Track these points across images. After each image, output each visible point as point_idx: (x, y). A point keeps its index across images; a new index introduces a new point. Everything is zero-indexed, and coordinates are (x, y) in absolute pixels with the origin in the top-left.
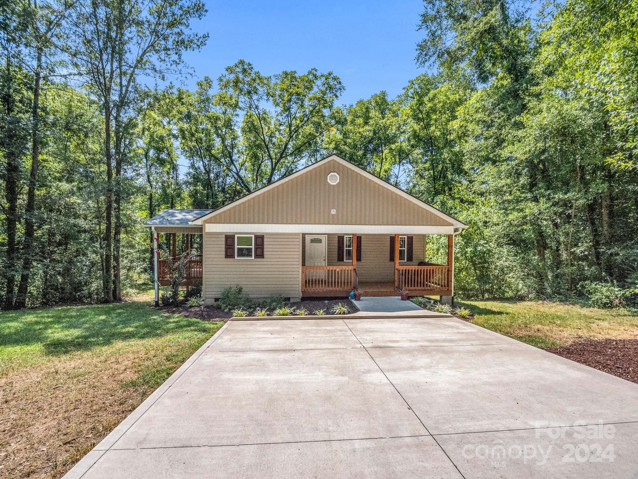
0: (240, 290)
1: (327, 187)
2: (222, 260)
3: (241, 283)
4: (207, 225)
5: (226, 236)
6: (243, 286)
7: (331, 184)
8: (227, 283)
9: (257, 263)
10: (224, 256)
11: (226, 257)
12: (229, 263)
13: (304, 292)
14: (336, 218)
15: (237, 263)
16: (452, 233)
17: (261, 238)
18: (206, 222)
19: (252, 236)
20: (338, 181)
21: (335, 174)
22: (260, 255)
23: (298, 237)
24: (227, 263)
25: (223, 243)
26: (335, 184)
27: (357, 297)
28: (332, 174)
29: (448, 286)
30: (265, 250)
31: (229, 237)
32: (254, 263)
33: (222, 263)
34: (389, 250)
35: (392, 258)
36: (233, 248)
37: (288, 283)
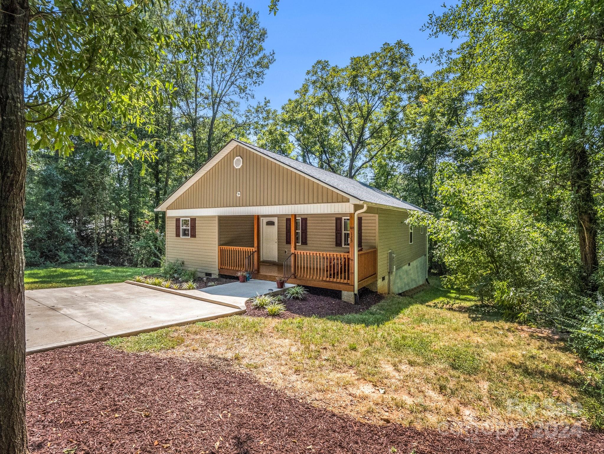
1: (235, 171)
2: (174, 238)
3: (184, 257)
4: (167, 211)
5: (176, 219)
6: (185, 260)
7: (237, 167)
8: (177, 257)
9: (192, 241)
10: (175, 235)
12: (178, 241)
13: (220, 269)
14: (241, 200)
15: (182, 241)
16: (352, 211)
17: (193, 220)
18: (167, 209)
19: (189, 219)
20: (241, 164)
21: (239, 157)
22: (193, 235)
23: (214, 219)
24: (176, 240)
25: (175, 225)
26: (239, 167)
27: (241, 278)
28: (237, 158)
29: (348, 279)
30: (196, 231)
31: (178, 220)
32: (190, 241)
33: (174, 240)
34: (335, 234)
35: (339, 242)
36: (180, 229)
37: (209, 260)
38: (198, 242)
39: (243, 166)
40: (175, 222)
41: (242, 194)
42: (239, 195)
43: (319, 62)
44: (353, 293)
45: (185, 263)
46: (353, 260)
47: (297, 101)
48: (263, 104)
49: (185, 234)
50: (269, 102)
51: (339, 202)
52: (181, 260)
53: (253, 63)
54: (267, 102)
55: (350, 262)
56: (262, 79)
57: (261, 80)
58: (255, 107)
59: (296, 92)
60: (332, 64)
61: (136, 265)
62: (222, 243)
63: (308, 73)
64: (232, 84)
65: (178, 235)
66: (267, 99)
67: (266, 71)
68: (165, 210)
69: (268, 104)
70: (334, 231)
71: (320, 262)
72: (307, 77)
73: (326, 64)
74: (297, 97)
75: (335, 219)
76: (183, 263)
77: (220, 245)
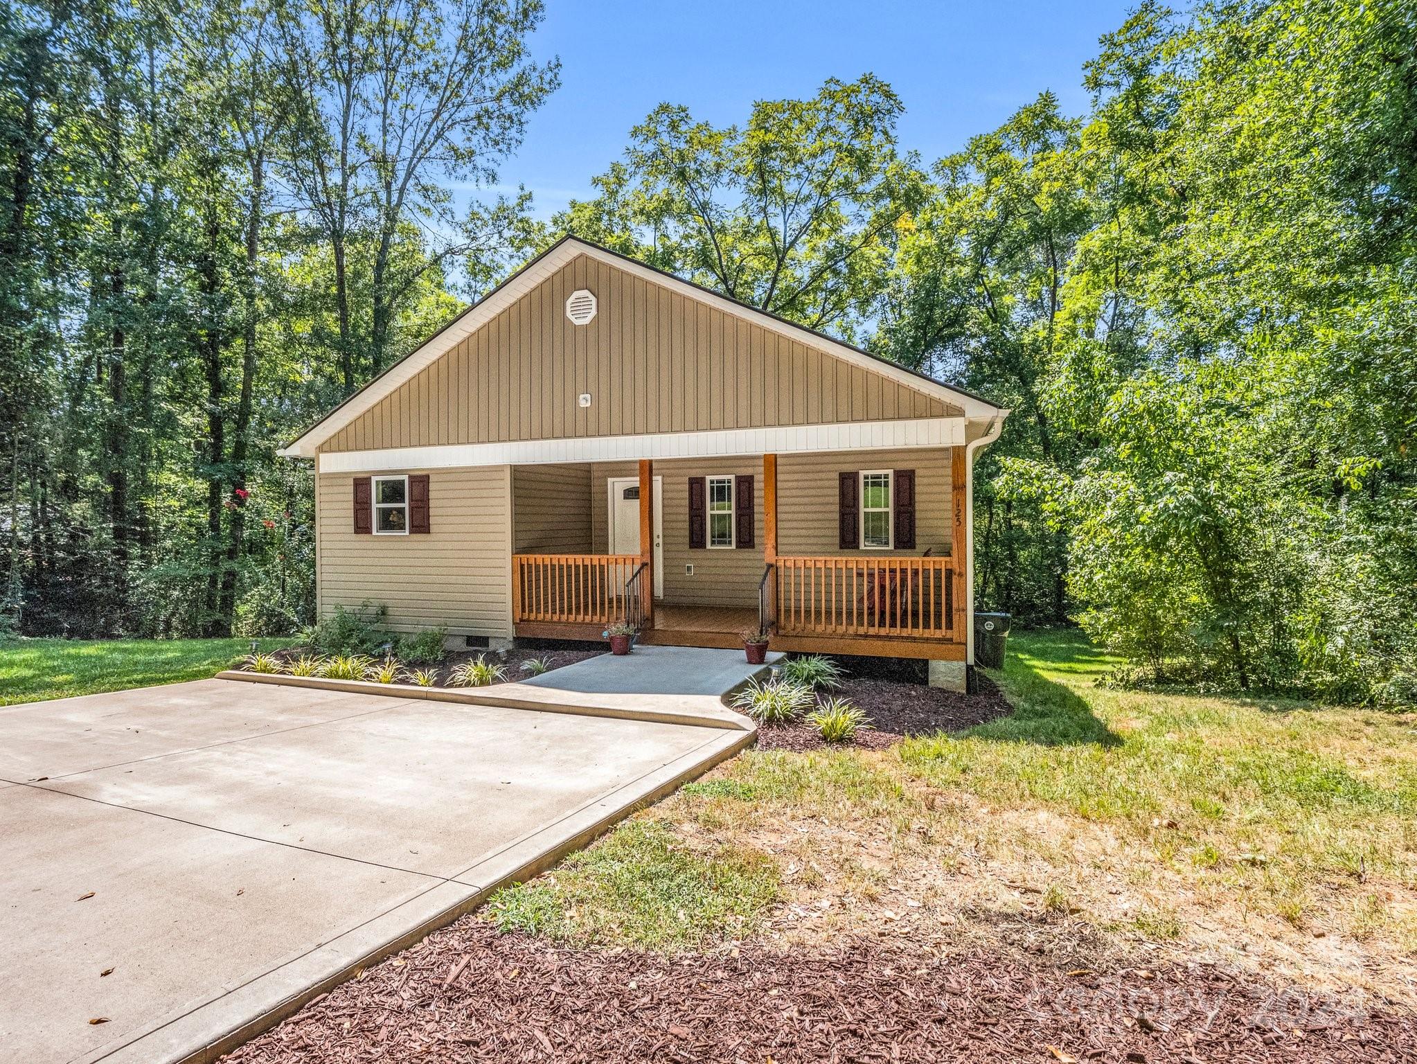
0: (384, 611)
1: (569, 332)
2: (347, 537)
3: (387, 594)
4: (321, 455)
5: (355, 480)
6: (389, 603)
7: (578, 322)
8: (360, 594)
9: (415, 545)
10: (352, 529)
11: (356, 532)
12: (364, 545)
13: (519, 623)
14: (592, 419)
15: (376, 545)
16: (960, 440)
17: (421, 481)
18: (321, 449)
19: (405, 478)
20: (594, 312)
21: (586, 293)
22: (421, 526)
23: (500, 475)
24: (357, 545)
25: (351, 497)
26: (586, 321)
27: (617, 645)
28: (577, 294)
29: (950, 626)
30: (432, 512)
31: (361, 484)
32: (409, 545)
33: (348, 545)
34: (837, 516)
35: (850, 537)
36: (369, 509)
37: (483, 598)
38: (440, 545)
39: (597, 319)
40: (351, 489)
41: (596, 400)
42: (584, 401)
43: (664, 108)
44: (963, 664)
45: (390, 611)
46: (962, 575)
47: (598, 204)
48: (513, 202)
49: (388, 522)
50: (529, 197)
51: (921, 417)
52: (376, 603)
53: (492, 89)
54: (526, 198)
55: (955, 579)
56: (520, 132)
57: (518, 136)
58: (492, 208)
59: (596, 182)
60: (697, 118)
61: (151, 634)
62: (523, 544)
63: (634, 134)
64: (437, 138)
65: (362, 527)
66: (526, 192)
67: (529, 115)
68: (311, 454)
69: (528, 203)
70: (837, 508)
71: (849, 585)
72: (631, 143)
73: (683, 114)
74: (598, 194)
75: (836, 476)
76: (383, 613)
77: (518, 550)
